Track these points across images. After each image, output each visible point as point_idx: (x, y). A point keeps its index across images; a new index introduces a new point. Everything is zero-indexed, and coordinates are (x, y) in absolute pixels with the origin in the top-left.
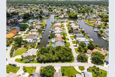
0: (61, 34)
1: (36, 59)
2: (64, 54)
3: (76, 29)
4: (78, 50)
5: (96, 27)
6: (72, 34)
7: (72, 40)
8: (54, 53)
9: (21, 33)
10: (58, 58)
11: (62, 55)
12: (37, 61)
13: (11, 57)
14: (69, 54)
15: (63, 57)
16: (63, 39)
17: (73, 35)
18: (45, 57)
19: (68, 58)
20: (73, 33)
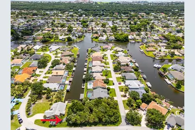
0: (102, 74)
1: (64, 119)
2: (106, 112)
3: (125, 63)
4: (127, 104)
5: (157, 58)
6: (120, 74)
7: (119, 84)
8: (91, 111)
9: (40, 72)
10: (97, 120)
11: (103, 114)
12: (67, 123)
13: (28, 117)
14: (114, 113)
15: (105, 117)
16: (105, 83)
17: (120, 76)
18: (79, 117)
19: (112, 119)
20: (120, 72)
